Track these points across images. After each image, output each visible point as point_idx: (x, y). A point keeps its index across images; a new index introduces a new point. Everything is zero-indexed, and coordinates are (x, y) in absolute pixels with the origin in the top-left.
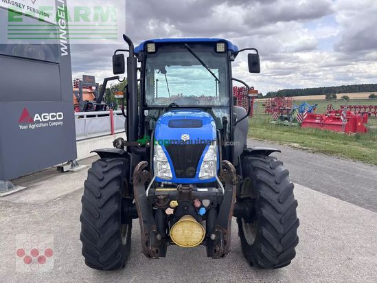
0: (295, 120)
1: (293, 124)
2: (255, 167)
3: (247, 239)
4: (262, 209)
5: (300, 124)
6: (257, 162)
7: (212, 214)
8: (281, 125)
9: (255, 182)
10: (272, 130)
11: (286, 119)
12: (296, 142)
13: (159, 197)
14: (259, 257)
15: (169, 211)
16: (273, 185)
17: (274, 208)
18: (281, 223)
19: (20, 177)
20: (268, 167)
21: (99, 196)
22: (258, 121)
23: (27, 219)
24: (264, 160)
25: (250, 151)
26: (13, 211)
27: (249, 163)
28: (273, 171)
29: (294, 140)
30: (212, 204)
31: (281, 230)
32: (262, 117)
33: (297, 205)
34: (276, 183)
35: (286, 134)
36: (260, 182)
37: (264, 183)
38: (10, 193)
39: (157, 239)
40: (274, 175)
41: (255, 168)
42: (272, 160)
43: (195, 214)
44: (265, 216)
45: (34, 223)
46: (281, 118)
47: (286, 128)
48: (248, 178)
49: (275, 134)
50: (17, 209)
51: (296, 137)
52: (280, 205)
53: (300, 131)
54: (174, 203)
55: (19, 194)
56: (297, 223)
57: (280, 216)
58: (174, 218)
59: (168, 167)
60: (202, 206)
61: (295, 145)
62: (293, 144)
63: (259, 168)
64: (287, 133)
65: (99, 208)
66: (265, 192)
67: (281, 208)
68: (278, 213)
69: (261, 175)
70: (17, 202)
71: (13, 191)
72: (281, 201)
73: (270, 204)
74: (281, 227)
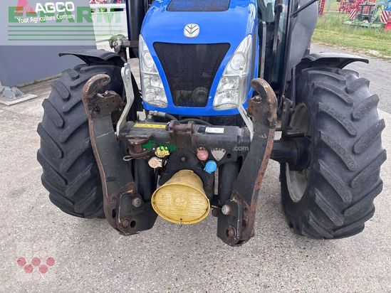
0: (377, 20)
1: (374, 25)
2: (318, 89)
3: (291, 191)
4: (320, 160)
5: (384, 26)
6: (323, 80)
7: (229, 171)
8: (359, 26)
9: (314, 114)
10: (345, 32)
11: (366, 18)
12: (375, 49)
13: (132, 142)
14: (303, 226)
15: (155, 163)
16: (346, 122)
17: (341, 162)
18: (350, 186)
19: (36, 83)
20: (342, 89)
21: (61, 124)
22: (329, 21)
23: (26, 136)
24: (336, 76)
25: (314, 59)
26: (14, 124)
27: (309, 81)
28: (350, 97)
29: (373, 46)
30: (228, 155)
31: (347, 197)
32: (334, 16)
33: (385, 158)
34: (353, 119)
35: (362, 37)
36: (323, 115)
37: (330, 117)
38: (17, 101)
39: (133, 206)
40: (351, 105)
41: (318, 91)
42: (350, 77)
43: (199, 169)
44: (323, 173)
45: (32, 141)
46: (360, 17)
47: (364, 31)
48: (303, 104)
49: (349, 38)
50: (18, 122)
51: (377, 42)
52: (352, 157)
53: (382, 35)
54: (163, 152)
55: (28, 103)
56: (378, 188)
57: (350, 175)
58: (165, 173)
59: (159, 85)
60: (211, 158)
61: (374, 52)
62: (371, 52)
63: (324, 90)
64: (365, 37)
65: (62, 143)
66: (329, 134)
67: (354, 163)
68: (347, 169)
69: (327, 104)
70: (22, 113)
71: (21, 100)
72: (356, 151)
73: (335, 155)
74: (349, 192)
